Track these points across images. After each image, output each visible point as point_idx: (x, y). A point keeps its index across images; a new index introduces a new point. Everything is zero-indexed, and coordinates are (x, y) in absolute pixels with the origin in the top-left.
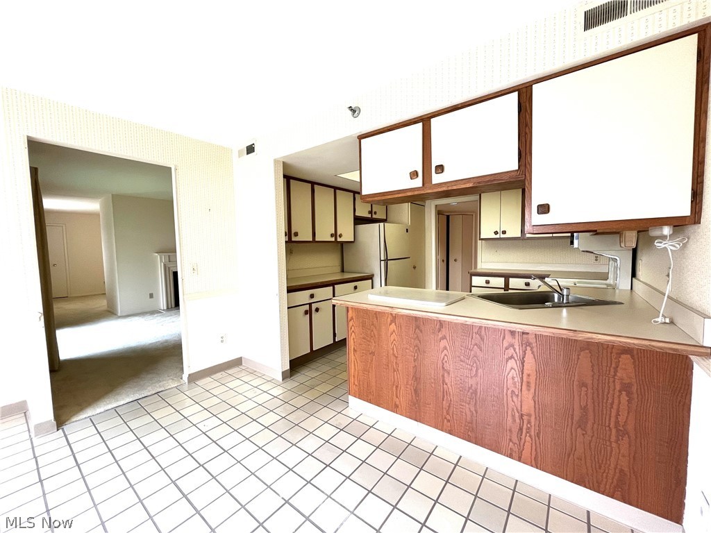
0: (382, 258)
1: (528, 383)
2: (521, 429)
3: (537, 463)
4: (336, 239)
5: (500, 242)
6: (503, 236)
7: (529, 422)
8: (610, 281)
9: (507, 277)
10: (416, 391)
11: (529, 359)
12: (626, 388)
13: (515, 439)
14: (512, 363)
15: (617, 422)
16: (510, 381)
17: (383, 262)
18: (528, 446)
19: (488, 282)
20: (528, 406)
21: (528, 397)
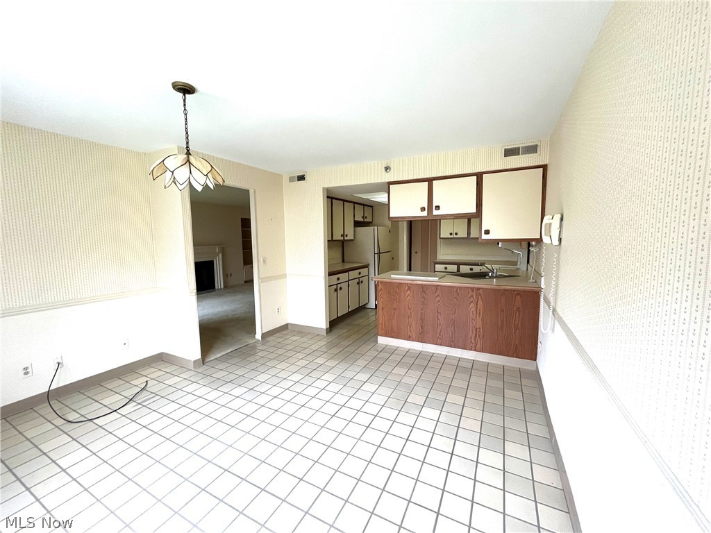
0: (376, 252)
1: (479, 313)
2: (476, 335)
3: (482, 351)
4: (344, 238)
5: (453, 241)
6: (455, 236)
7: (480, 331)
8: (518, 266)
9: (458, 264)
10: (422, 327)
11: (480, 302)
12: (518, 309)
13: (473, 341)
14: (472, 305)
15: (515, 325)
16: (471, 314)
17: (376, 255)
18: (479, 343)
19: (446, 268)
20: (479, 324)
21: (479, 320)
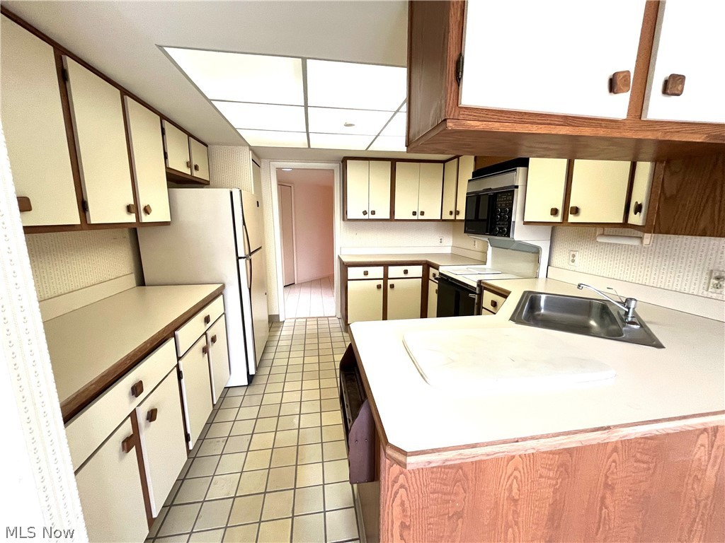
0: (242, 253)
4: (138, 217)
6: (372, 216)
17: (242, 261)
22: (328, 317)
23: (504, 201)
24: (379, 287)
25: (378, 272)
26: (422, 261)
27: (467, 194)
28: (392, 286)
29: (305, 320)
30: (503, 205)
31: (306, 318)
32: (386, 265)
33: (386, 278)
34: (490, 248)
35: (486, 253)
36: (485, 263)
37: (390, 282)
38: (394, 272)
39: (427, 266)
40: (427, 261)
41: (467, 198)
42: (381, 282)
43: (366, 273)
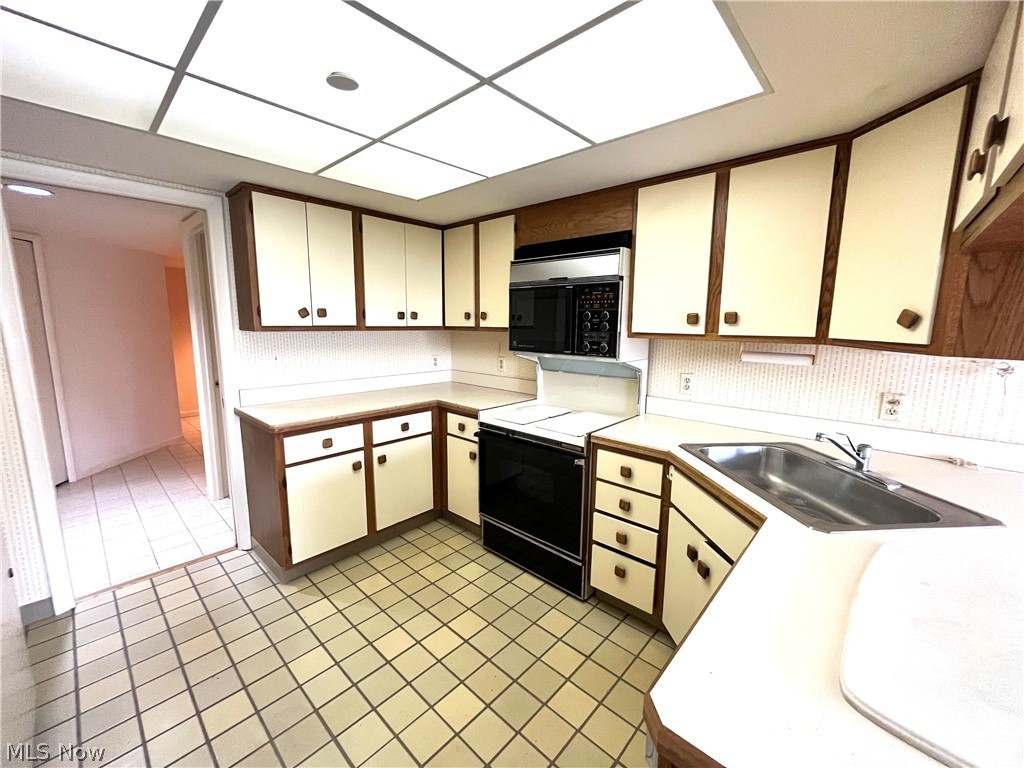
22: (215, 556)
23: (597, 299)
24: (356, 467)
25: (353, 436)
26: (430, 403)
27: (511, 284)
28: (382, 460)
29: (147, 584)
30: (596, 306)
31: (150, 577)
32: (367, 420)
33: (369, 445)
34: (540, 373)
35: (535, 381)
36: (534, 397)
37: (377, 452)
38: (383, 430)
39: (440, 411)
40: (439, 402)
41: (511, 291)
42: (360, 456)
43: (328, 443)
